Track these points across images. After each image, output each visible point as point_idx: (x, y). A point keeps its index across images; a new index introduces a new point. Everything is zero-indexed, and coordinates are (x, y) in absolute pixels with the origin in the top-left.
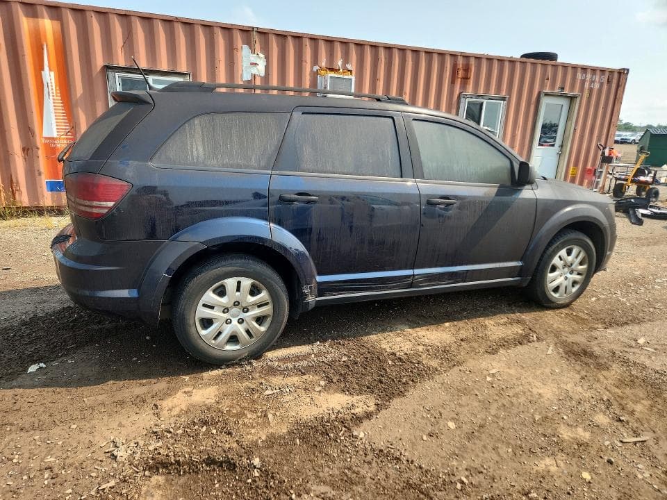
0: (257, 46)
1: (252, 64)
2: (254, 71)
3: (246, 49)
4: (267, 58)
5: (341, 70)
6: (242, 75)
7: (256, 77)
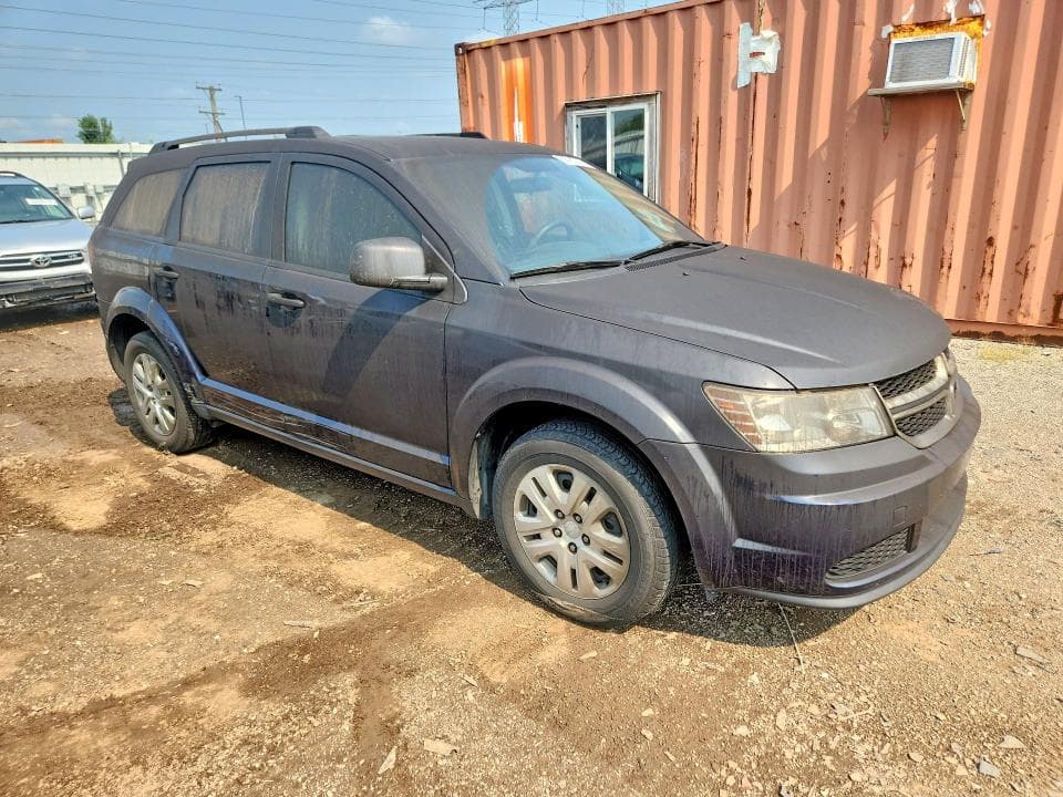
0: (767, 17)
1: (754, 55)
2: (756, 66)
3: (745, 28)
4: (782, 37)
5: (954, 21)
6: (736, 78)
7: (760, 76)
